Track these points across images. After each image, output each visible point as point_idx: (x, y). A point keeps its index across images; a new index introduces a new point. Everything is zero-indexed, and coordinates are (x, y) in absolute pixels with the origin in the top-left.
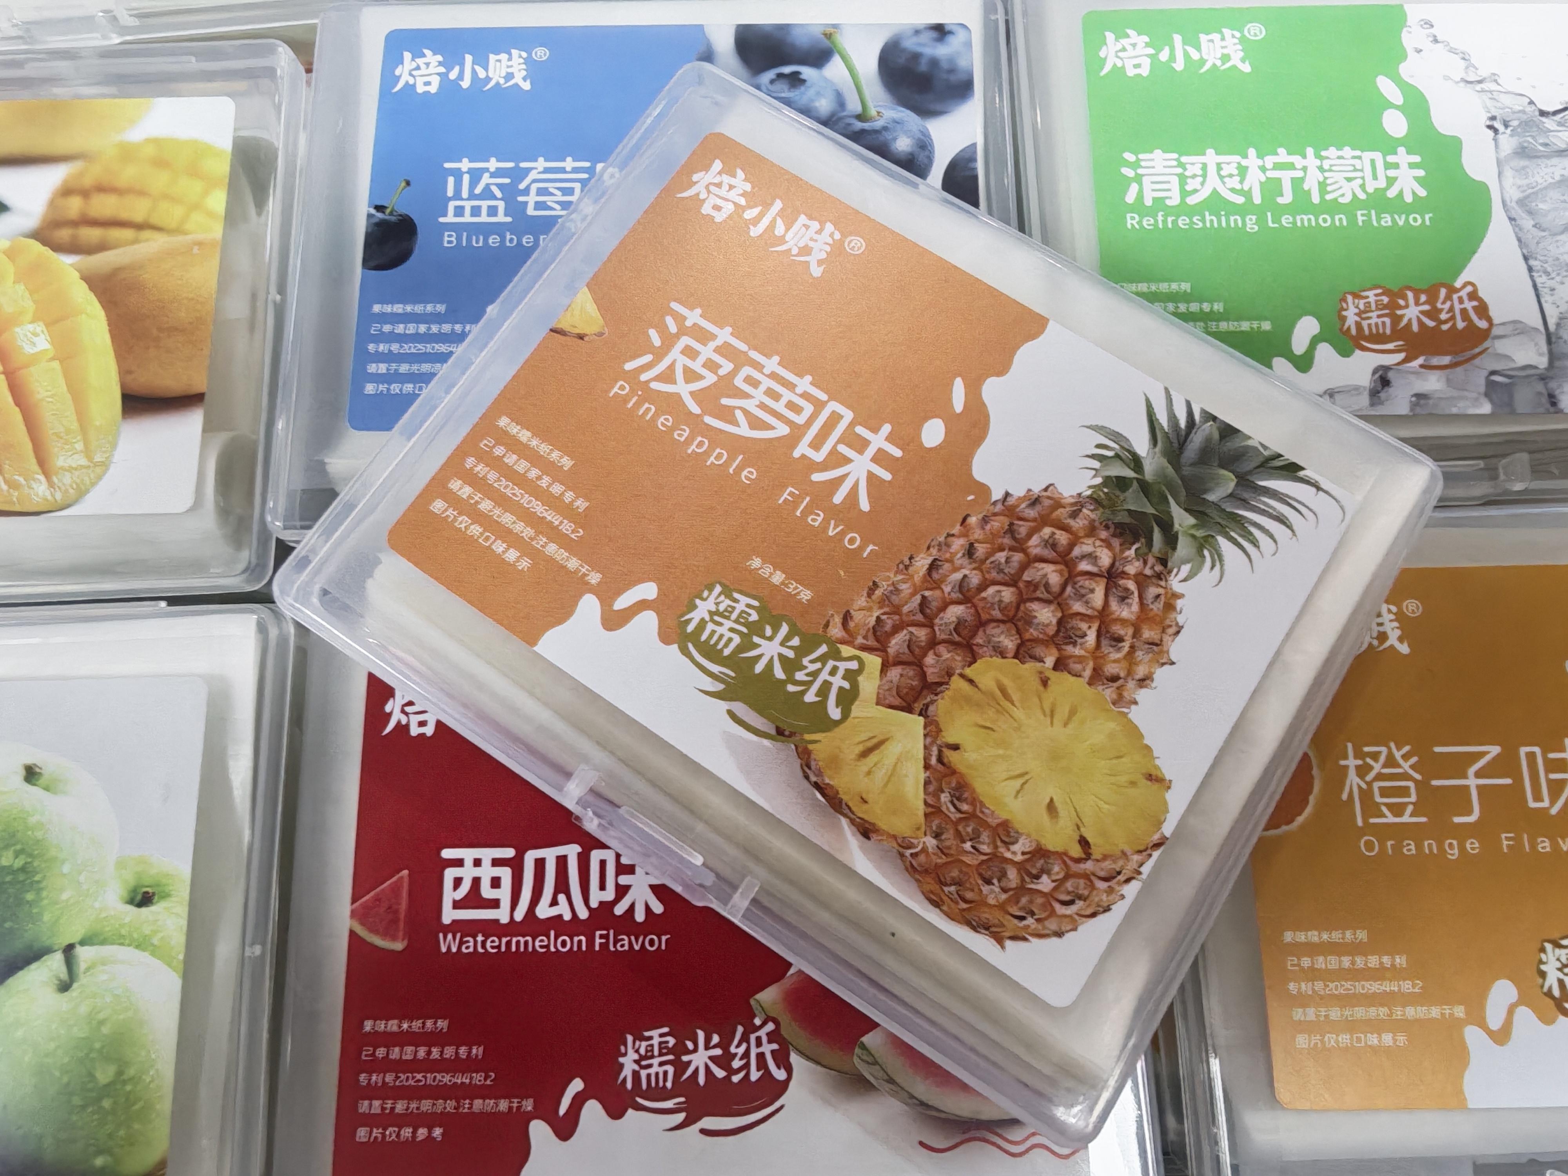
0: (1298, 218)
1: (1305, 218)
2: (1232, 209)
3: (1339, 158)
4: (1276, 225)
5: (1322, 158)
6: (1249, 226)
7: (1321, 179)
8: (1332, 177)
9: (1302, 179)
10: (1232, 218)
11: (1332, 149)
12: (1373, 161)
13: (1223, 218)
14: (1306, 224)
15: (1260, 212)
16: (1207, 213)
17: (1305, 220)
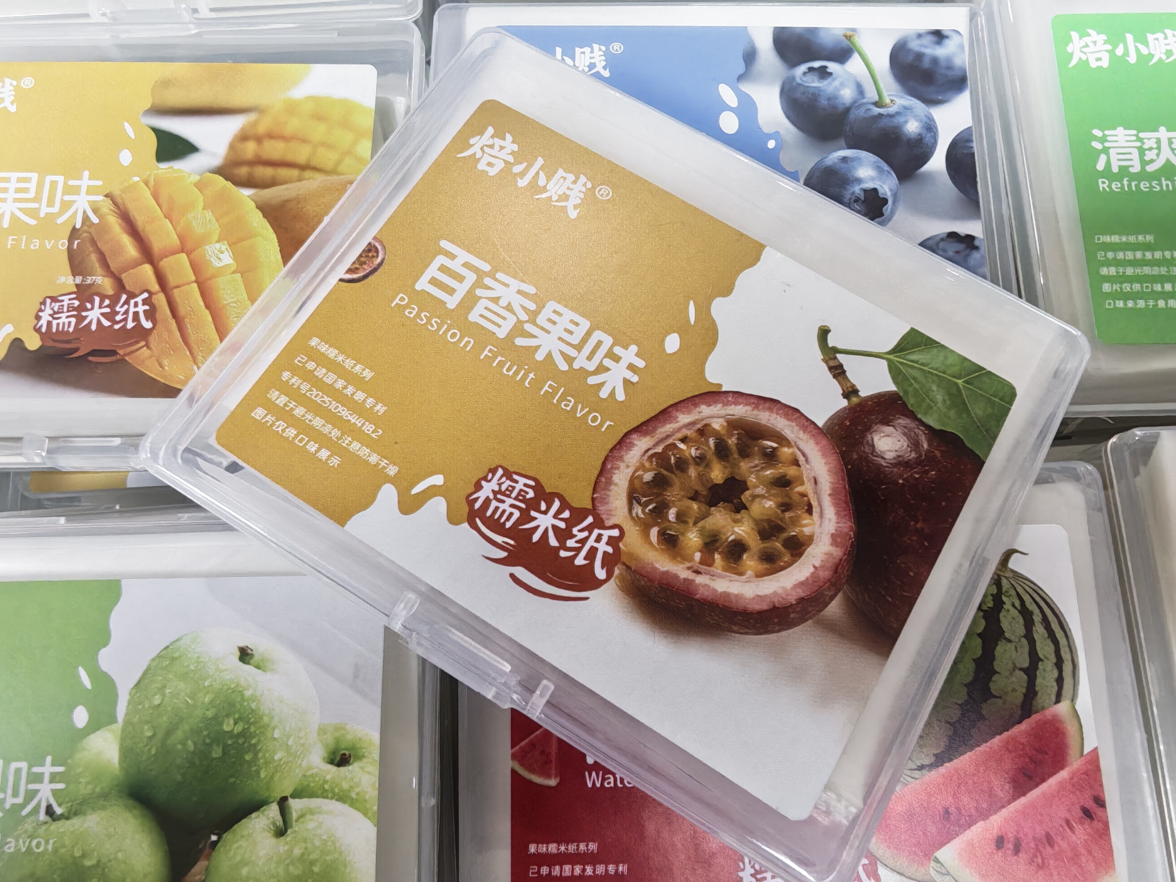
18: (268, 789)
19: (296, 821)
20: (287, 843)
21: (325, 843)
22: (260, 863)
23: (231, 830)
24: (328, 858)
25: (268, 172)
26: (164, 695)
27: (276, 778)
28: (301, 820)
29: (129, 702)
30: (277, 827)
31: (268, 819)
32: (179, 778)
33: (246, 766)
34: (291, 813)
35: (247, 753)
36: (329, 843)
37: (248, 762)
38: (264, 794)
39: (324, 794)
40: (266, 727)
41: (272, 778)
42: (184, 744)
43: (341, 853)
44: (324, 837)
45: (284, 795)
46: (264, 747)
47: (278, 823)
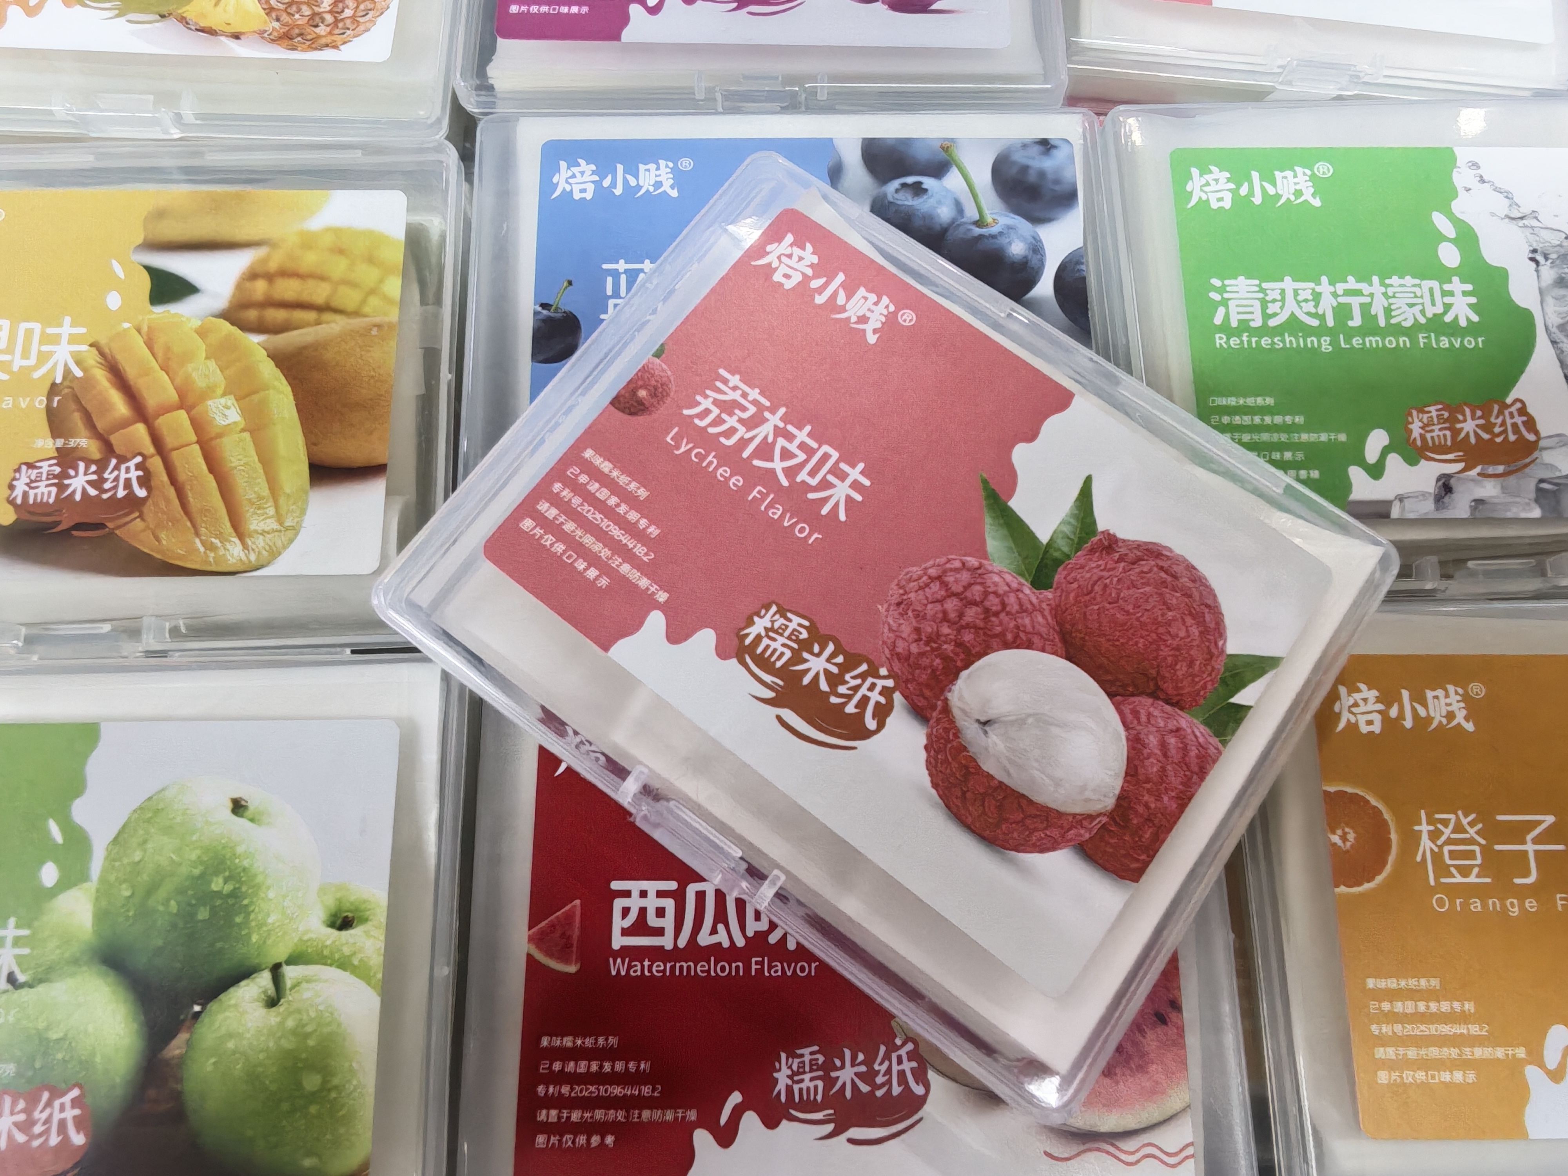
0: (1367, 339)
1: (1373, 339)
2: (1308, 331)
3: (1401, 286)
4: (1348, 346)
5: (1387, 286)
6: (1324, 347)
7: (1386, 305)
8: (1397, 303)
9: (1370, 304)
10: (1309, 340)
11: (1395, 278)
12: (1431, 290)
13: (1301, 340)
14: (1374, 345)
15: (1332, 333)
16: (1286, 335)
17: (1373, 341)
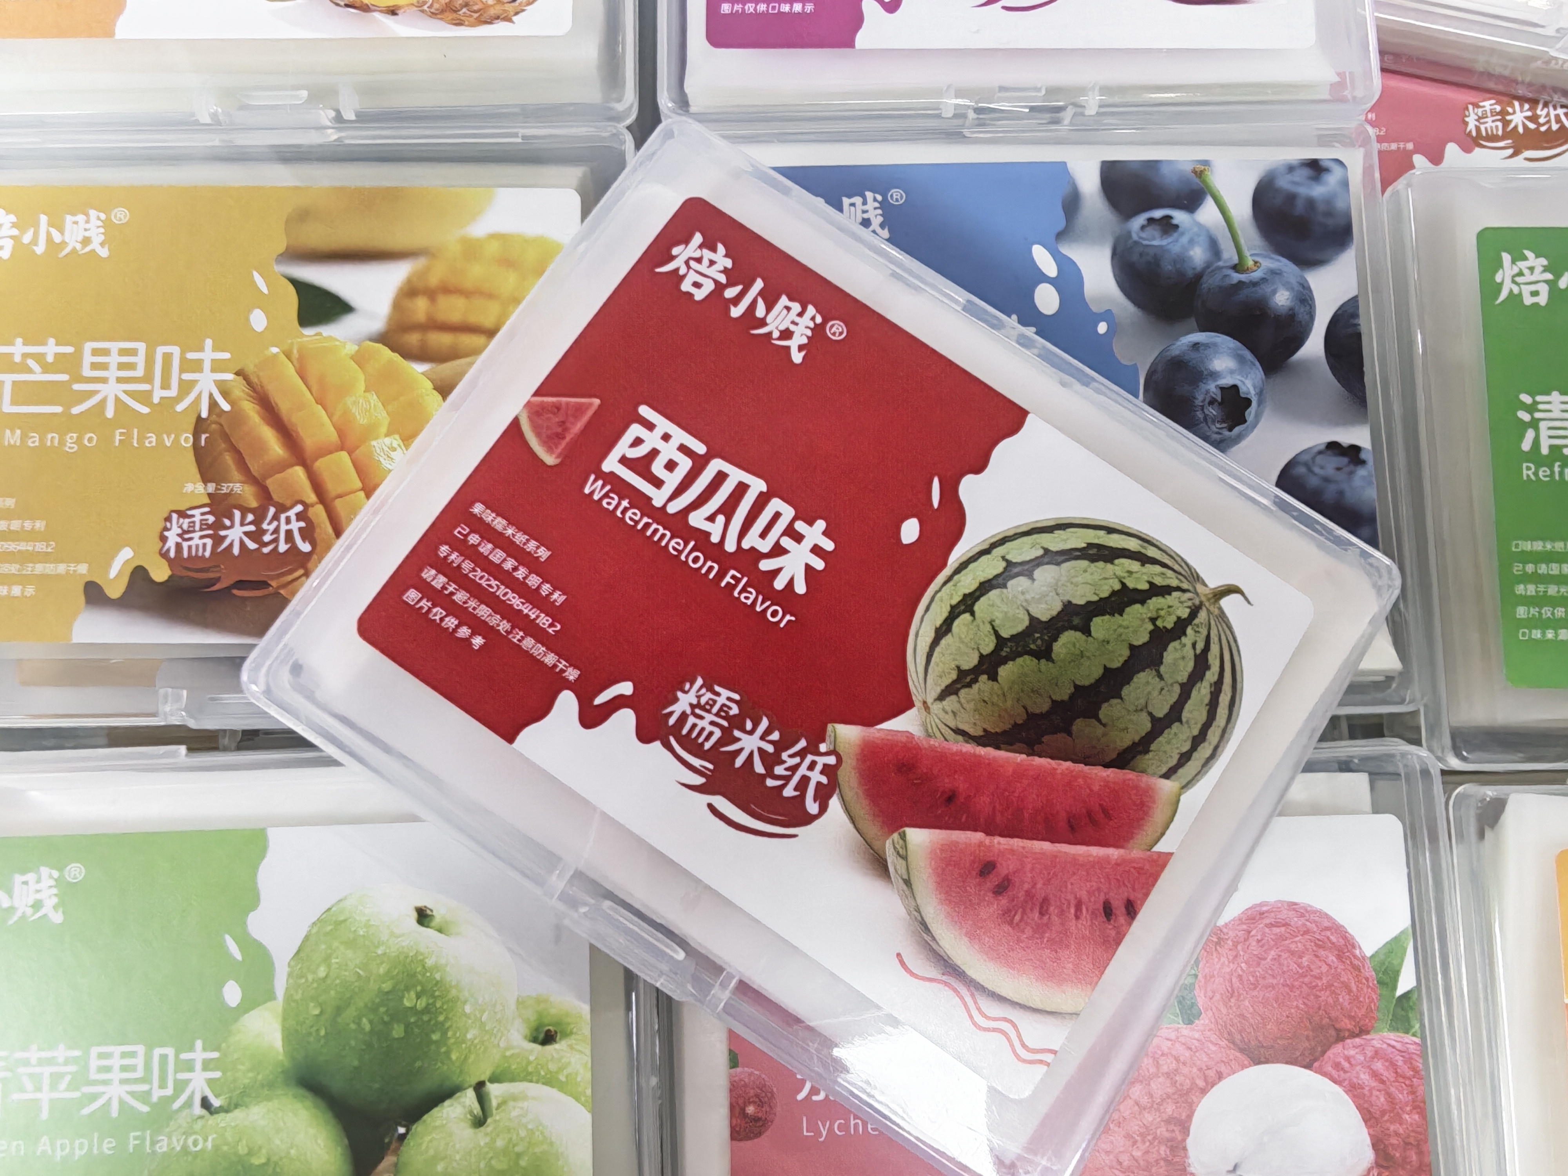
18: (461, 1072)
19: (497, 1109)
20: (486, 1134)
21: (531, 1132)
22: (458, 1157)
23: (421, 1121)
24: (537, 1150)
25: (444, 340)
26: (329, 966)
27: (470, 1061)
28: (503, 1107)
29: (290, 975)
30: (475, 1117)
31: (464, 1107)
32: (356, 1063)
33: (433, 1047)
34: (490, 1100)
35: (434, 1032)
36: (537, 1133)
37: (436, 1042)
38: (456, 1080)
39: (527, 1077)
40: (455, 1000)
41: (466, 1058)
42: (359, 1024)
43: (551, 1144)
44: (530, 1127)
45: (482, 1079)
46: (454, 1025)
47: (475, 1113)
